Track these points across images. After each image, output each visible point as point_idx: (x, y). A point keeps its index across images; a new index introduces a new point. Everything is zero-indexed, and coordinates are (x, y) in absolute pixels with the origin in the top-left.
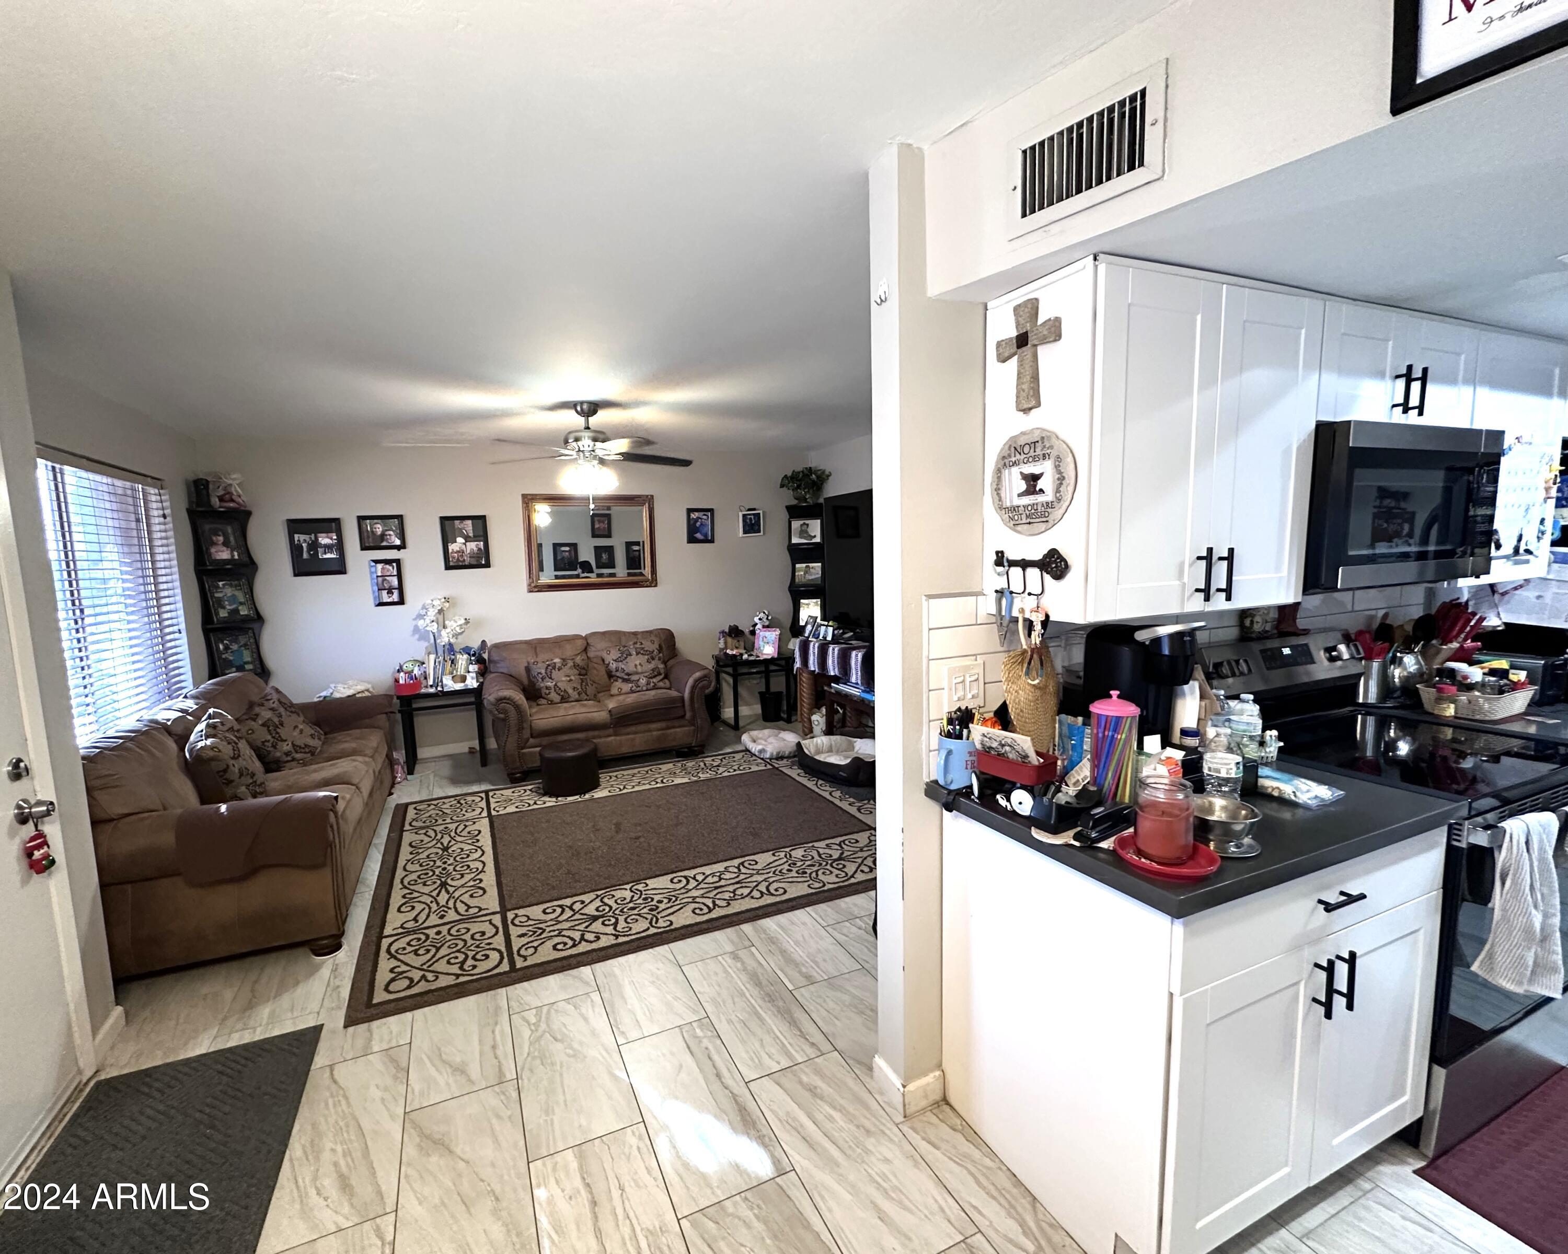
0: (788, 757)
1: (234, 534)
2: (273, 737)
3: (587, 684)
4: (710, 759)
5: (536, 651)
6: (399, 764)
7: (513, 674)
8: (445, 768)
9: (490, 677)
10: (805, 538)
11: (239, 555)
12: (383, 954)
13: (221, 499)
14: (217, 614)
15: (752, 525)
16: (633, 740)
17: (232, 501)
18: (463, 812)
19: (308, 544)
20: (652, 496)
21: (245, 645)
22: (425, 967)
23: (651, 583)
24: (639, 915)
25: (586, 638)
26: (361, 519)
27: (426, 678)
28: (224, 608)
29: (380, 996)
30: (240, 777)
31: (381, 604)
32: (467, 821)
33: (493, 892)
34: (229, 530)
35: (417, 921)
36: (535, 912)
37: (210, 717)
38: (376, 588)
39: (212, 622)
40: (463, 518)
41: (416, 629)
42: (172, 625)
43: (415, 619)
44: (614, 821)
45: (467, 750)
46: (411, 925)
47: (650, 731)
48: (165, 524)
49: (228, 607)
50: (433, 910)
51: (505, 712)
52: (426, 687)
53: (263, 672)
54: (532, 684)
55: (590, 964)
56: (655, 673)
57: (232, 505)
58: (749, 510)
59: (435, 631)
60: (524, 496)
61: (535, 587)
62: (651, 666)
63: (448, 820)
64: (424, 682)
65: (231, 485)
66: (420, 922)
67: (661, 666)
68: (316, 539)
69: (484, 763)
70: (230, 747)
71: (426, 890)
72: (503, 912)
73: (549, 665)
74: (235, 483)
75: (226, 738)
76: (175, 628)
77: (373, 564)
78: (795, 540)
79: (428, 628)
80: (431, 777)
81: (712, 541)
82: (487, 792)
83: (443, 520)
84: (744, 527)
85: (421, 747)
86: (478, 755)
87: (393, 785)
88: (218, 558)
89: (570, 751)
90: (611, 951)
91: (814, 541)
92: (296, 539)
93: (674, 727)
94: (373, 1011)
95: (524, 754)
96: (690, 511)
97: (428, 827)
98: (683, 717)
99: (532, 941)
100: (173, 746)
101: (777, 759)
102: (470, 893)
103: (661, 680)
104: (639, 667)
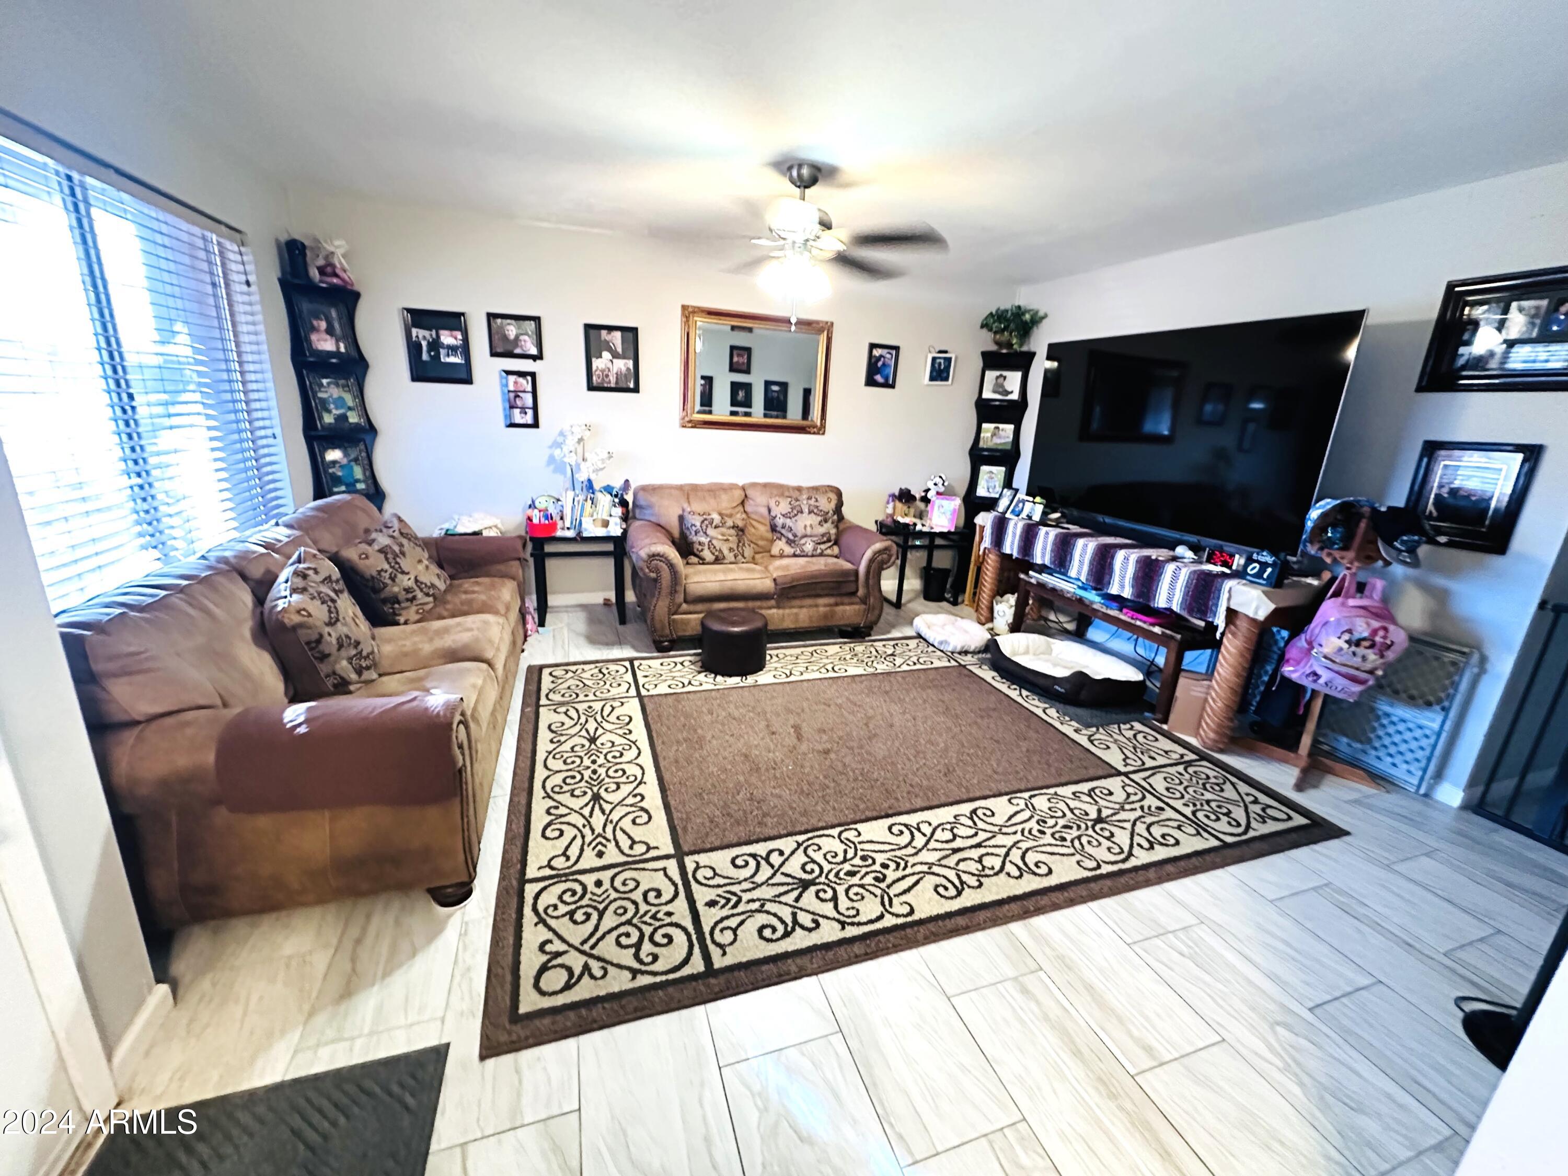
0: (974, 653)
1: (340, 319)
2: (391, 567)
3: (744, 545)
4: (881, 644)
5: (688, 498)
6: (530, 613)
7: (662, 523)
8: (579, 622)
9: (636, 524)
10: (999, 393)
11: (346, 348)
12: (529, 915)
13: (322, 271)
14: (321, 418)
15: (940, 372)
16: (796, 614)
17: (336, 275)
18: (607, 686)
19: (429, 342)
20: (832, 324)
21: (356, 460)
22: (586, 947)
23: (820, 429)
24: (862, 886)
25: (743, 488)
26: (491, 317)
27: (562, 518)
28: (329, 411)
29: (529, 1001)
30: (339, 650)
31: (513, 425)
32: (614, 699)
33: (660, 817)
34: (334, 313)
35: (568, 859)
36: (721, 859)
37: (299, 561)
38: (508, 406)
39: (316, 428)
40: (610, 329)
41: (551, 460)
42: (264, 428)
43: (551, 447)
44: (792, 722)
45: (601, 601)
46: (559, 863)
47: (817, 606)
48: (249, 294)
49: (334, 412)
50: (587, 840)
51: (657, 570)
52: (563, 529)
53: (376, 495)
54: (683, 536)
55: (816, 974)
56: (826, 539)
57: (335, 280)
58: (940, 352)
59: (573, 463)
60: (684, 308)
61: (690, 421)
62: (822, 530)
63: (591, 697)
64: (560, 524)
65: (332, 253)
66: (573, 859)
67: (833, 531)
68: (438, 336)
69: (623, 621)
70: (325, 607)
71: (576, 804)
72: (680, 855)
73: (706, 519)
74: (339, 252)
75: (319, 593)
76: (269, 432)
77: (504, 374)
78: (987, 394)
79: (566, 460)
80: (565, 631)
81: (892, 386)
82: (631, 661)
83: (588, 328)
84: (931, 372)
85: (554, 593)
86: (614, 608)
87: (526, 637)
88: (320, 348)
89: (734, 624)
90: (842, 952)
91: (1010, 397)
92: (414, 335)
93: (842, 604)
94: (519, 1031)
95: (674, 620)
96: (873, 346)
97: (568, 703)
98: (854, 593)
99: (727, 917)
100: (247, 598)
101: (960, 653)
102: (631, 817)
103: (830, 547)
104: (809, 529)
